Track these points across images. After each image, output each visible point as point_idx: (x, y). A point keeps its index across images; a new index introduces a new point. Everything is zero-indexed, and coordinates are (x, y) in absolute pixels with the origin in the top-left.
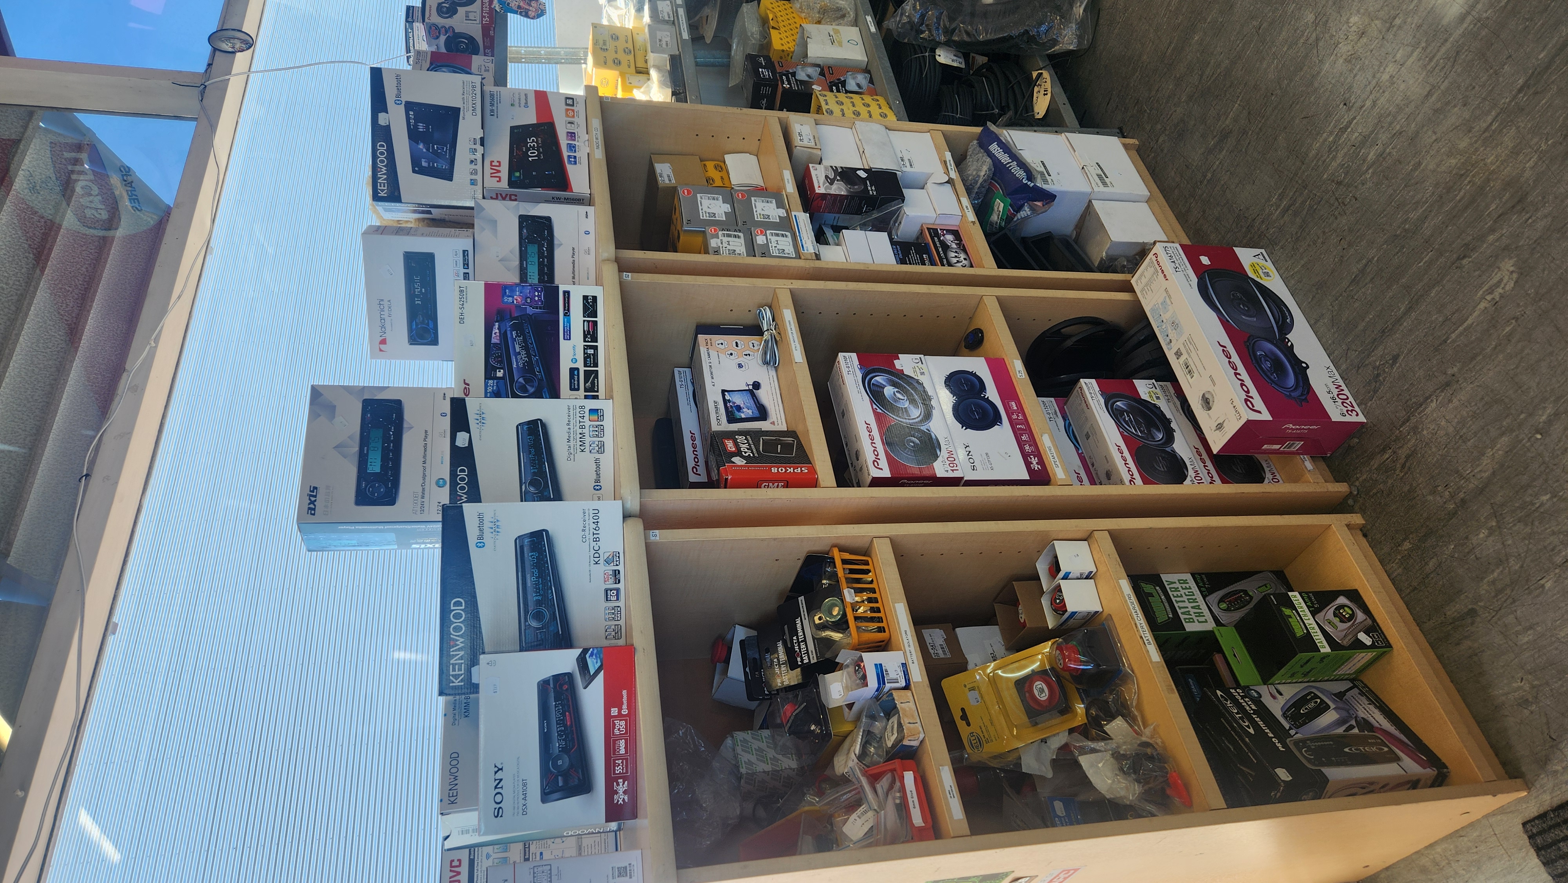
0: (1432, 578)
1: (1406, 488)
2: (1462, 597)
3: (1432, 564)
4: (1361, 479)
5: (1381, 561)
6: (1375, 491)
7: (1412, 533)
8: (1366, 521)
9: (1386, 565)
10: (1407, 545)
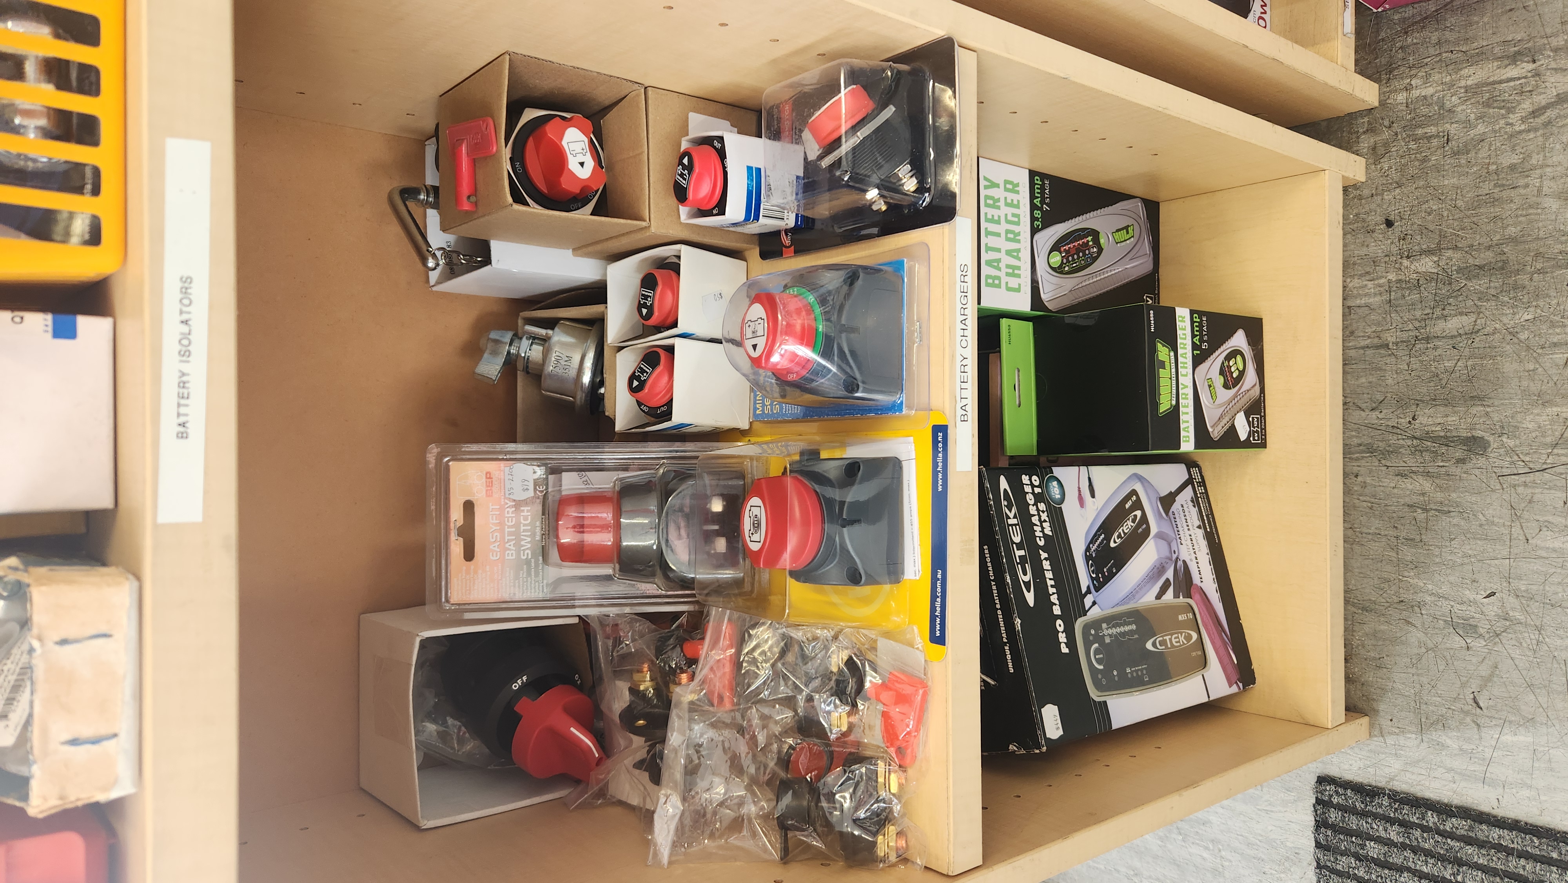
0: (1435, 348)
1: (1508, 159)
2: (1477, 410)
3: (1454, 324)
4: (1415, 93)
5: (1347, 265)
6: (1432, 130)
7: (1456, 248)
8: (1369, 178)
9: (1352, 277)
10: (1426, 265)
